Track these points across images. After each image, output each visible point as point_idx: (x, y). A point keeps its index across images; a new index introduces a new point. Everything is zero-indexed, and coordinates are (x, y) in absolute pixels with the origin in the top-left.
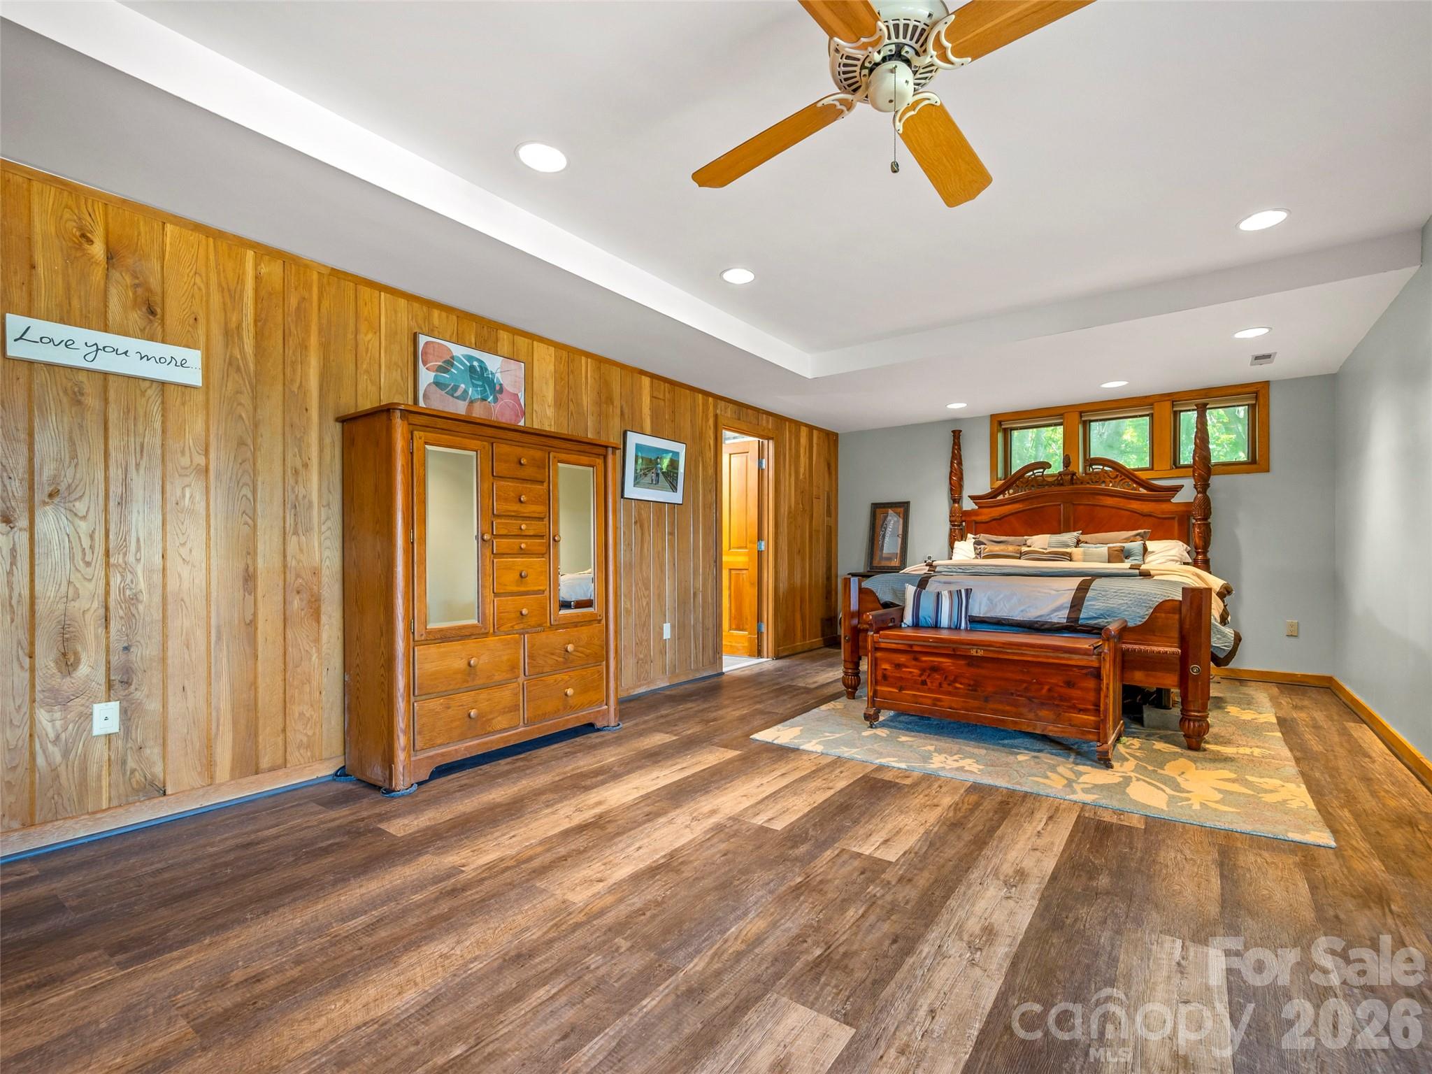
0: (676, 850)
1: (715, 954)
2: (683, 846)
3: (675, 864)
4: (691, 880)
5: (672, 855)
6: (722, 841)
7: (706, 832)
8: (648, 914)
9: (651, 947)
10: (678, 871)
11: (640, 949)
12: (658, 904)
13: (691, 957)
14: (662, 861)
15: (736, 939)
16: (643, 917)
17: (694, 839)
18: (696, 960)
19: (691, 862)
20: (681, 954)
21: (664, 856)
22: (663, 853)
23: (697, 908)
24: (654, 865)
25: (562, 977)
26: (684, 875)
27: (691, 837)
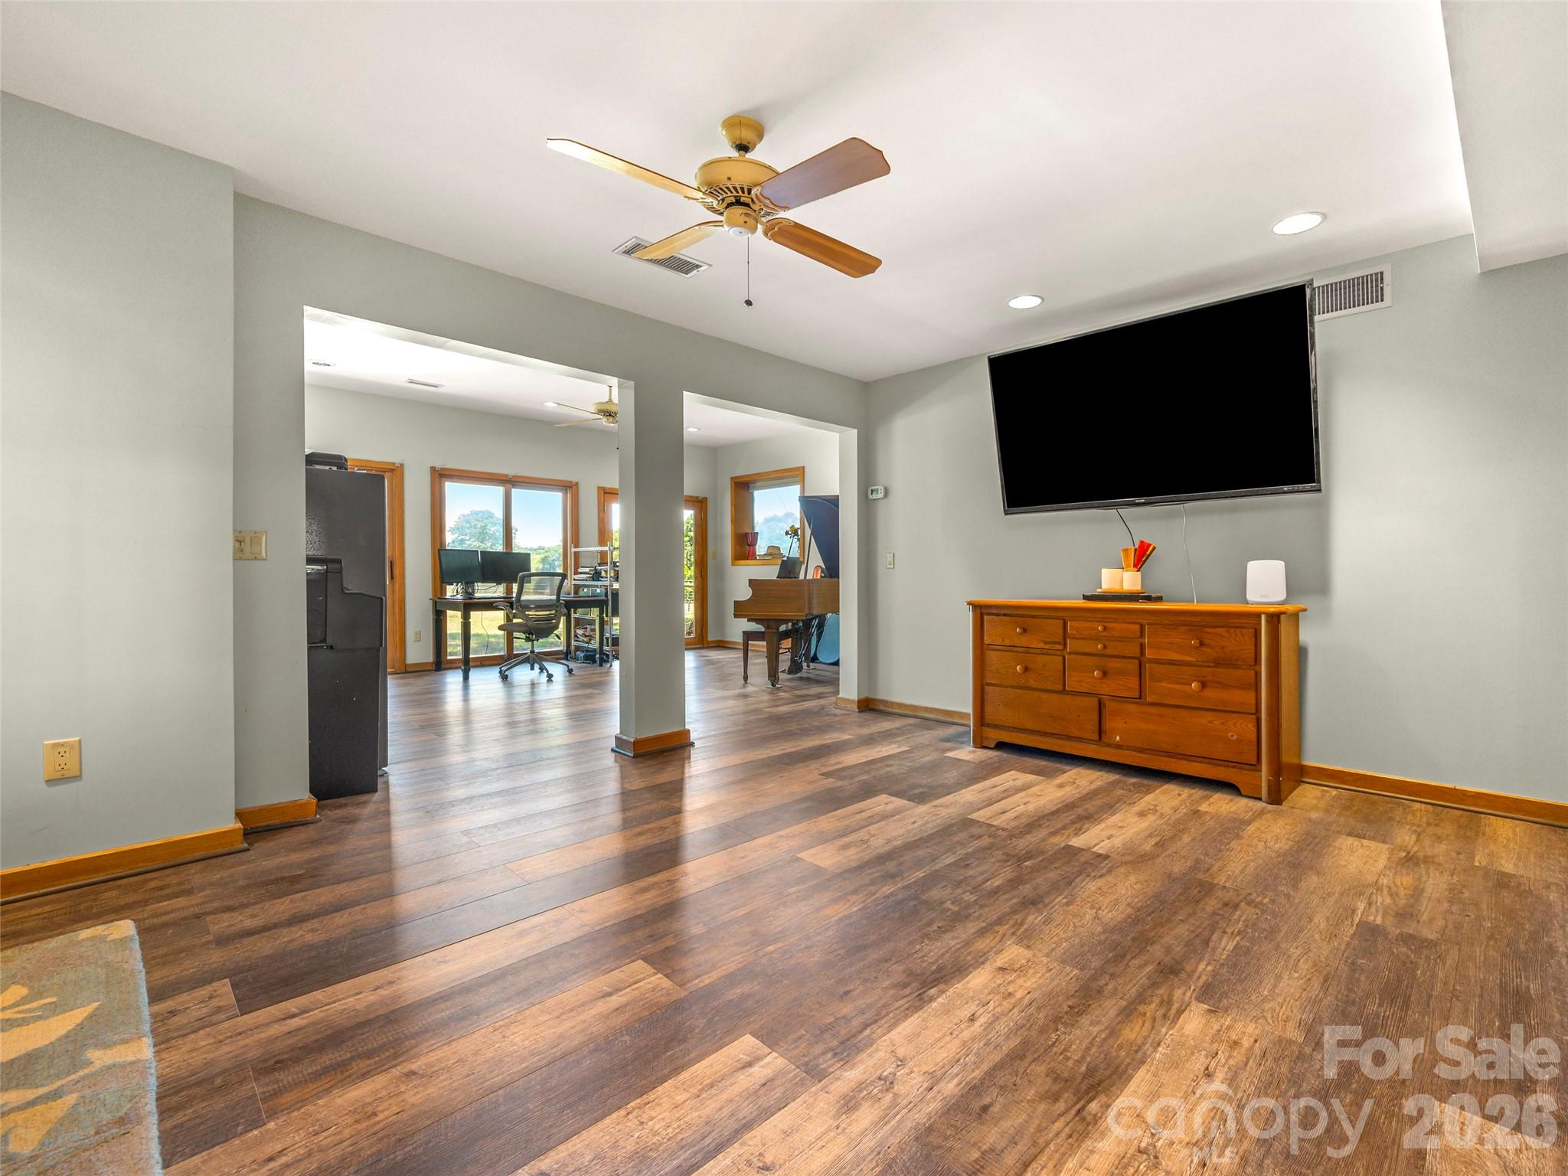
0: (917, 1009)
1: (873, 894)
2: (906, 1017)
3: (915, 985)
4: (894, 960)
5: (921, 1001)
6: (846, 1019)
7: (870, 1042)
8: (935, 927)
9: (926, 902)
10: (910, 973)
11: (935, 901)
12: (927, 935)
13: (892, 894)
14: (933, 991)
15: (854, 903)
16: (940, 925)
17: (890, 1029)
18: (889, 892)
19: (894, 986)
20: (900, 896)
21: (932, 999)
22: (934, 1004)
23: (887, 929)
24: (942, 986)
25: (988, 889)
26: (902, 968)
27: (894, 1034)
